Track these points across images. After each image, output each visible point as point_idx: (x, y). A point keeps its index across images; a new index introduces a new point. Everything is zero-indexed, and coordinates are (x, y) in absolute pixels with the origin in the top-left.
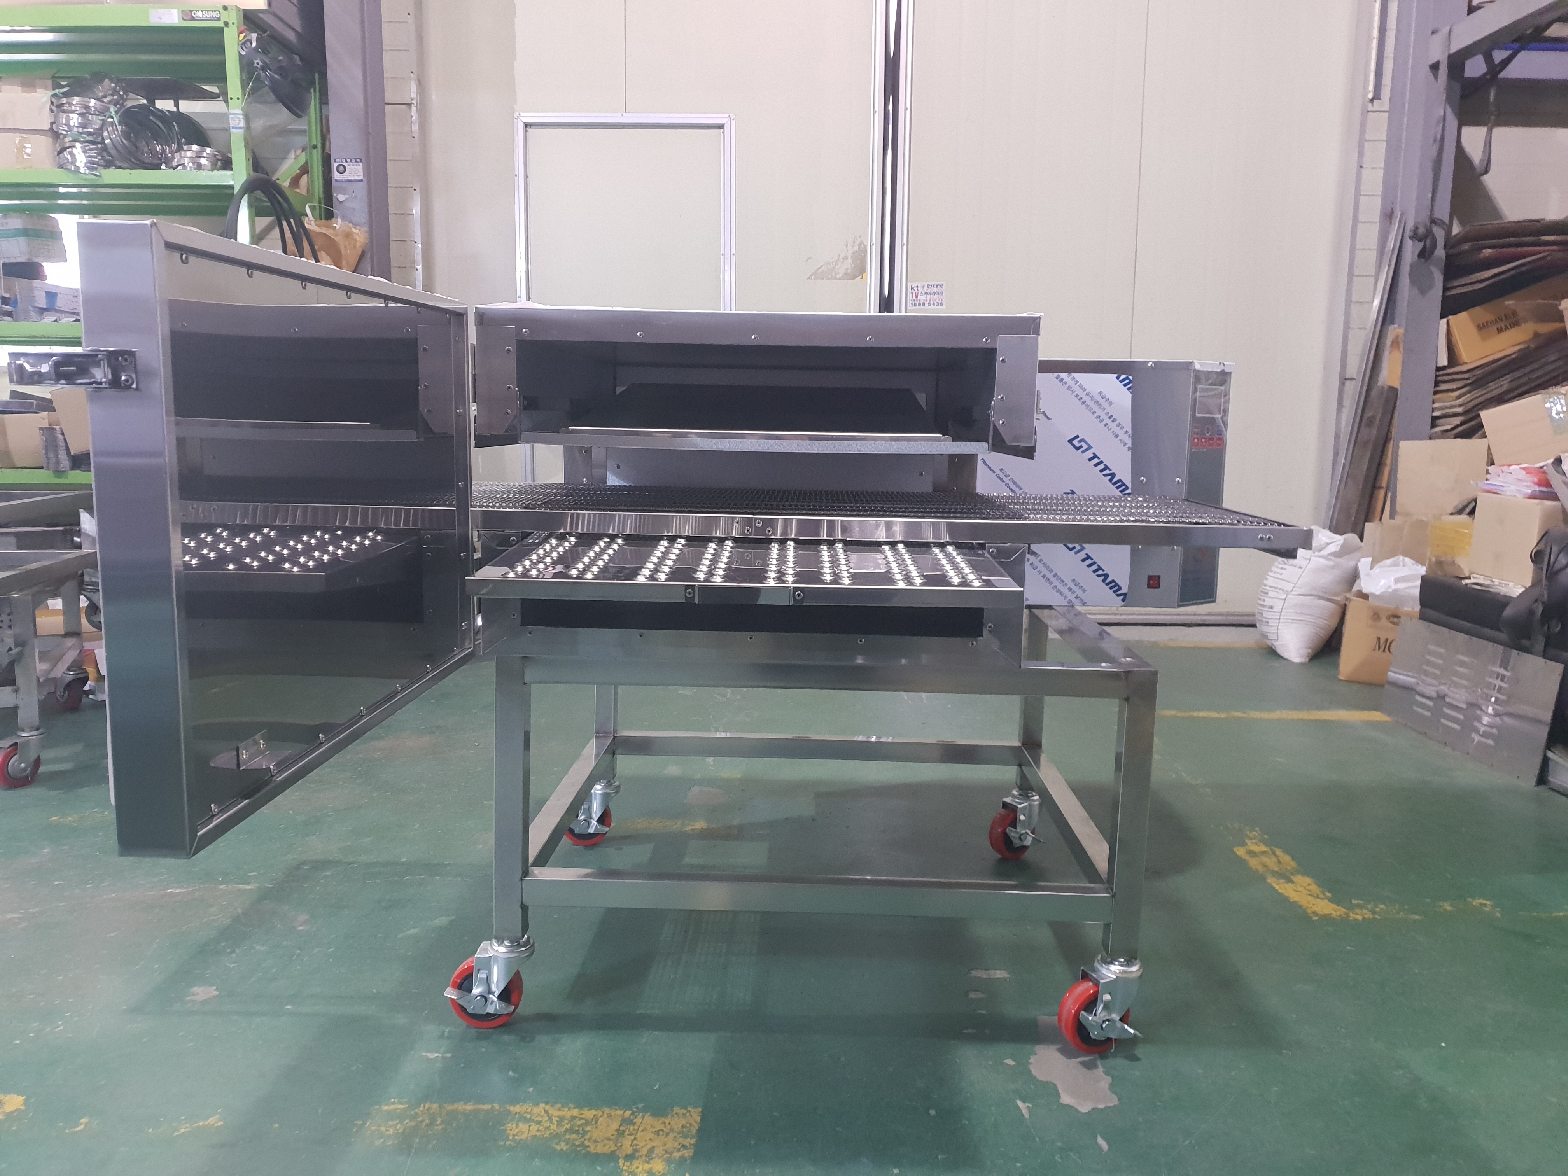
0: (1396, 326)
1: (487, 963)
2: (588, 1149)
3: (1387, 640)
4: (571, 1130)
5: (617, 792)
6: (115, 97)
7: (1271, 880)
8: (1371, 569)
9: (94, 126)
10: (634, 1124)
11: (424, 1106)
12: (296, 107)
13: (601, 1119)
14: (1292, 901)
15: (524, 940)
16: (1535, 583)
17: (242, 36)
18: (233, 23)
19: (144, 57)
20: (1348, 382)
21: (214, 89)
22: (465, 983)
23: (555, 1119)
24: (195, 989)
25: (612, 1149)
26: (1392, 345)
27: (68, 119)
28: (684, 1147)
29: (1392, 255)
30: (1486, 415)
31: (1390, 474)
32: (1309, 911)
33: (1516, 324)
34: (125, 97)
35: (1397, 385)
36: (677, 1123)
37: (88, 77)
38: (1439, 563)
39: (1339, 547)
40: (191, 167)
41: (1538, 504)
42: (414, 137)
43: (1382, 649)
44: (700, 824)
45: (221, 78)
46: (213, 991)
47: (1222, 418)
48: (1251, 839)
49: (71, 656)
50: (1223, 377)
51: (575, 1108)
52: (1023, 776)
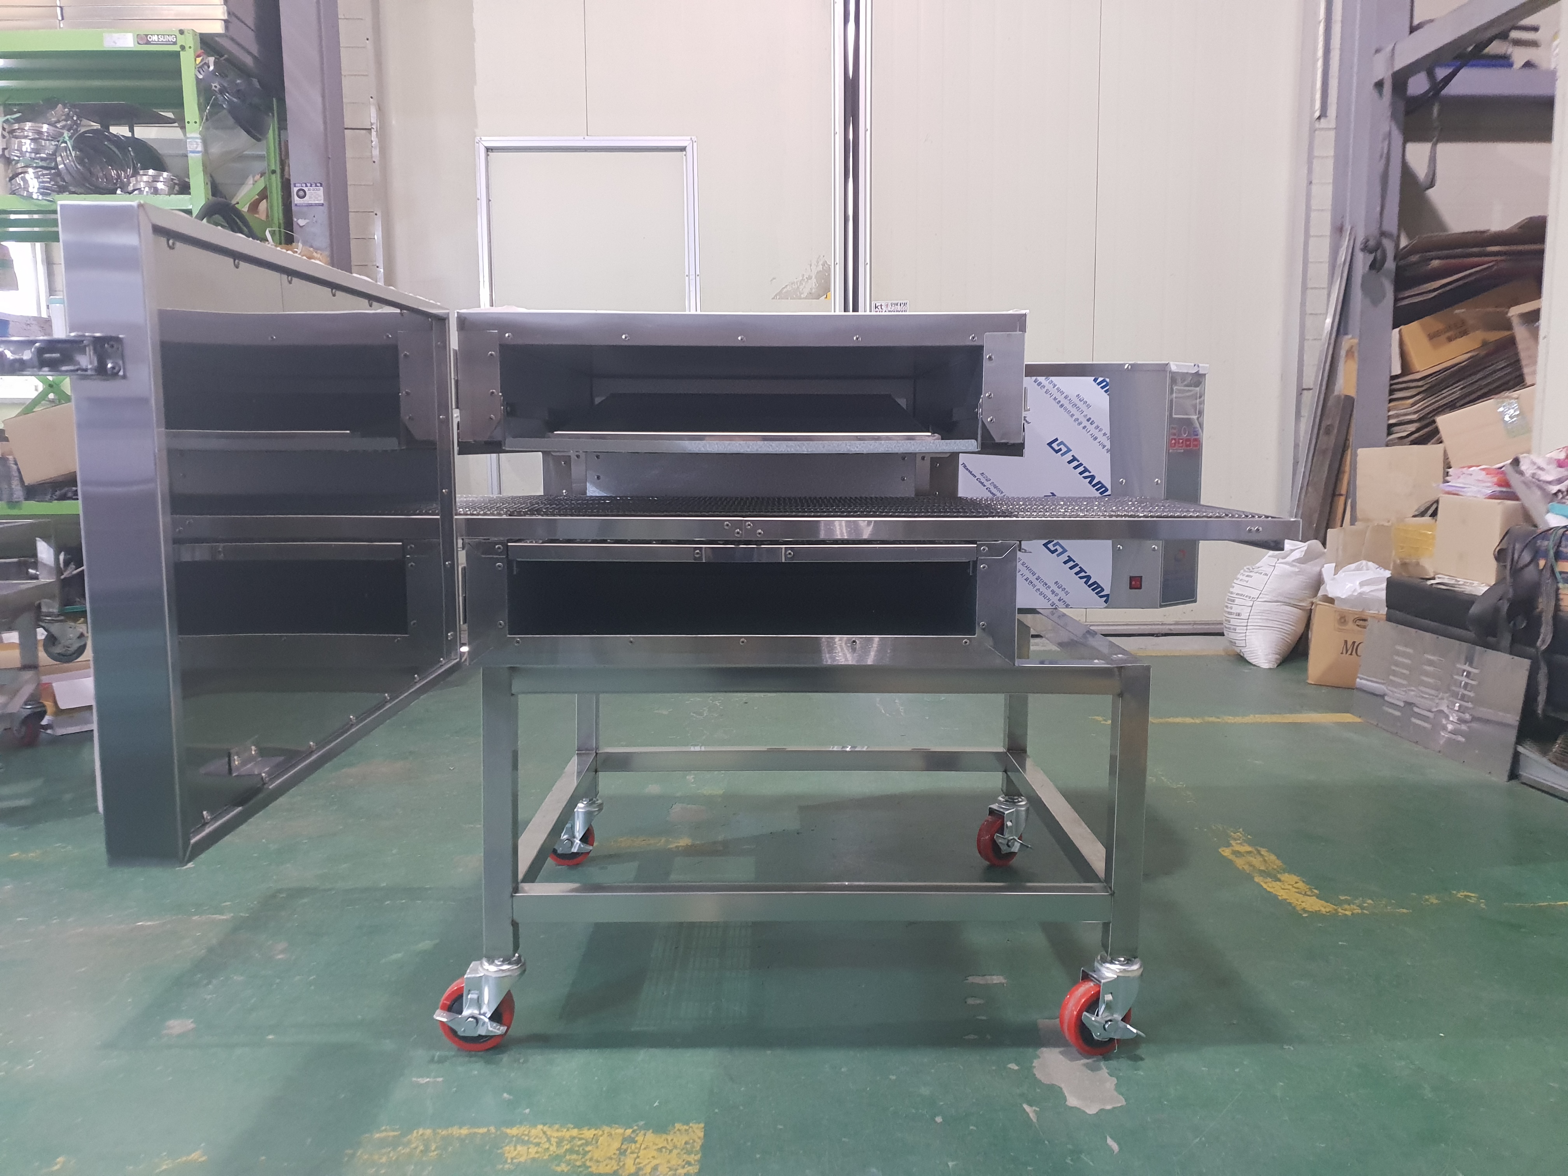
0: (1350, 336)
1: (477, 984)
2: (590, 1170)
3: (1354, 643)
4: (571, 1151)
5: (600, 810)
6: (69, 122)
7: (1257, 879)
8: (1334, 575)
9: (47, 151)
10: (635, 1142)
11: (418, 1133)
12: (255, 130)
13: (601, 1138)
14: (1280, 898)
15: (515, 958)
16: (1500, 581)
17: (199, 60)
18: (190, 47)
19: (97, 83)
20: (1305, 392)
21: (170, 115)
22: (455, 1004)
23: (554, 1140)
24: (172, 1023)
25: (615, 1168)
26: (1347, 355)
27: (20, 145)
28: (689, 1163)
29: (1343, 267)
30: (1443, 421)
31: (1349, 483)
32: (1298, 908)
33: (1464, 333)
34: (79, 122)
35: (1352, 393)
36: (680, 1140)
37: (41, 102)
38: (1404, 565)
39: (1303, 553)
40: (147, 192)
41: (1499, 503)
42: (374, 162)
43: (1349, 652)
44: (684, 842)
45: (178, 104)
46: (188, 1024)
47: (1198, 419)
48: (1235, 839)
49: (27, 690)
50: (1198, 379)
51: (574, 1128)
52: (1009, 781)
